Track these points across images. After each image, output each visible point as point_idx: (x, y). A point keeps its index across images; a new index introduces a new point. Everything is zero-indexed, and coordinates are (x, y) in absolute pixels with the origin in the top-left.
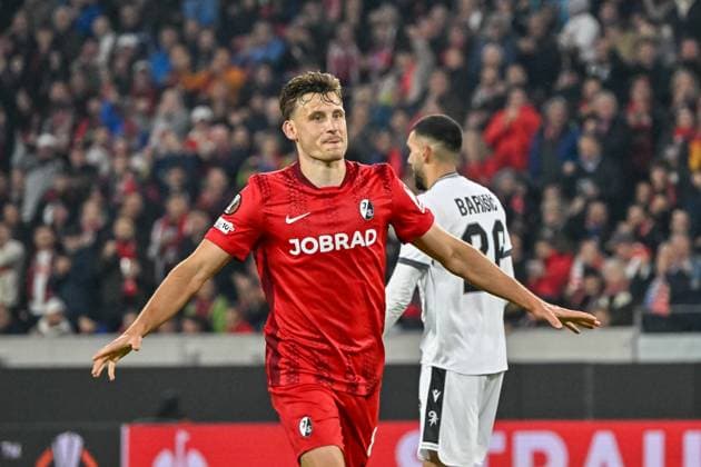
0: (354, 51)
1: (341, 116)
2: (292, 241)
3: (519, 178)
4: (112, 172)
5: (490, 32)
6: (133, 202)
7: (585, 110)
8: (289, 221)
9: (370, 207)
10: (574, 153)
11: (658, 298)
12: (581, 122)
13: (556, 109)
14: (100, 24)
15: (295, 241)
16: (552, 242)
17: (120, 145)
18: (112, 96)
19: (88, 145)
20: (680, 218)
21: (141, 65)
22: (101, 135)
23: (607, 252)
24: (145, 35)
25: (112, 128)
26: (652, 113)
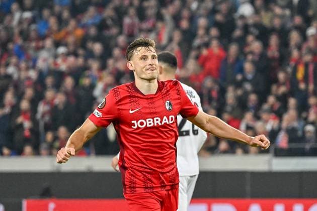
0: (136, 20)
1: (156, 58)
2: (133, 122)
3: (215, 82)
4: (19, 78)
5: (202, 12)
6: (29, 92)
7: (247, 49)
8: (131, 112)
9: (170, 104)
10: (241, 70)
11: (282, 140)
12: (245, 55)
13: (233, 49)
14: (15, 6)
15: (135, 122)
16: (231, 113)
17: (23, 65)
18: (19, 41)
19: (7, 65)
20: (292, 102)
21: (33, 27)
22: (14, 60)
23: (257, 117)
24: (36, 12)
25: (19, 57)
26: (280, 50)
